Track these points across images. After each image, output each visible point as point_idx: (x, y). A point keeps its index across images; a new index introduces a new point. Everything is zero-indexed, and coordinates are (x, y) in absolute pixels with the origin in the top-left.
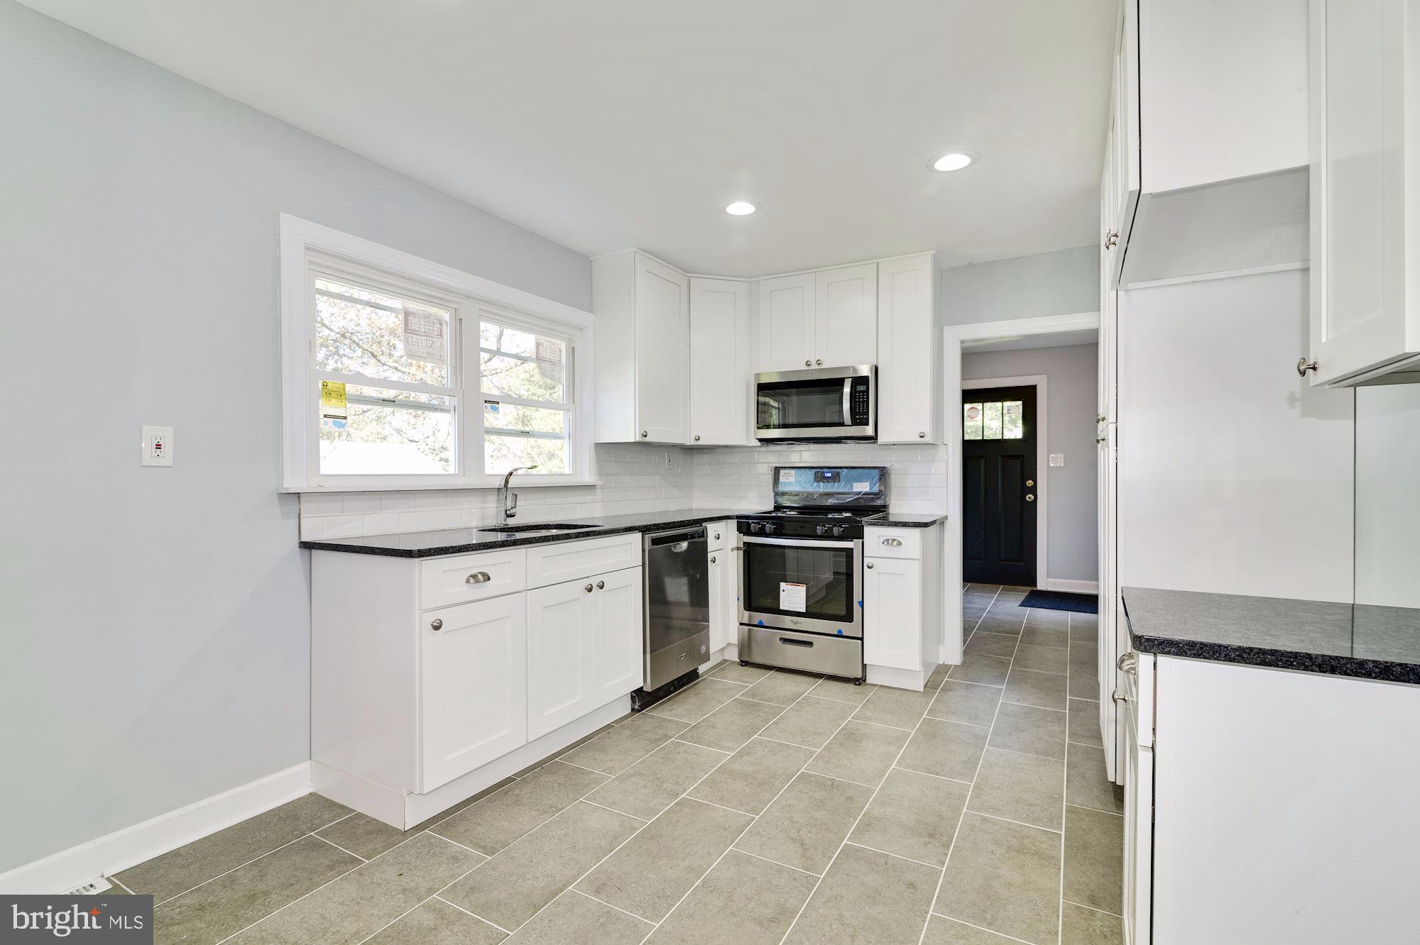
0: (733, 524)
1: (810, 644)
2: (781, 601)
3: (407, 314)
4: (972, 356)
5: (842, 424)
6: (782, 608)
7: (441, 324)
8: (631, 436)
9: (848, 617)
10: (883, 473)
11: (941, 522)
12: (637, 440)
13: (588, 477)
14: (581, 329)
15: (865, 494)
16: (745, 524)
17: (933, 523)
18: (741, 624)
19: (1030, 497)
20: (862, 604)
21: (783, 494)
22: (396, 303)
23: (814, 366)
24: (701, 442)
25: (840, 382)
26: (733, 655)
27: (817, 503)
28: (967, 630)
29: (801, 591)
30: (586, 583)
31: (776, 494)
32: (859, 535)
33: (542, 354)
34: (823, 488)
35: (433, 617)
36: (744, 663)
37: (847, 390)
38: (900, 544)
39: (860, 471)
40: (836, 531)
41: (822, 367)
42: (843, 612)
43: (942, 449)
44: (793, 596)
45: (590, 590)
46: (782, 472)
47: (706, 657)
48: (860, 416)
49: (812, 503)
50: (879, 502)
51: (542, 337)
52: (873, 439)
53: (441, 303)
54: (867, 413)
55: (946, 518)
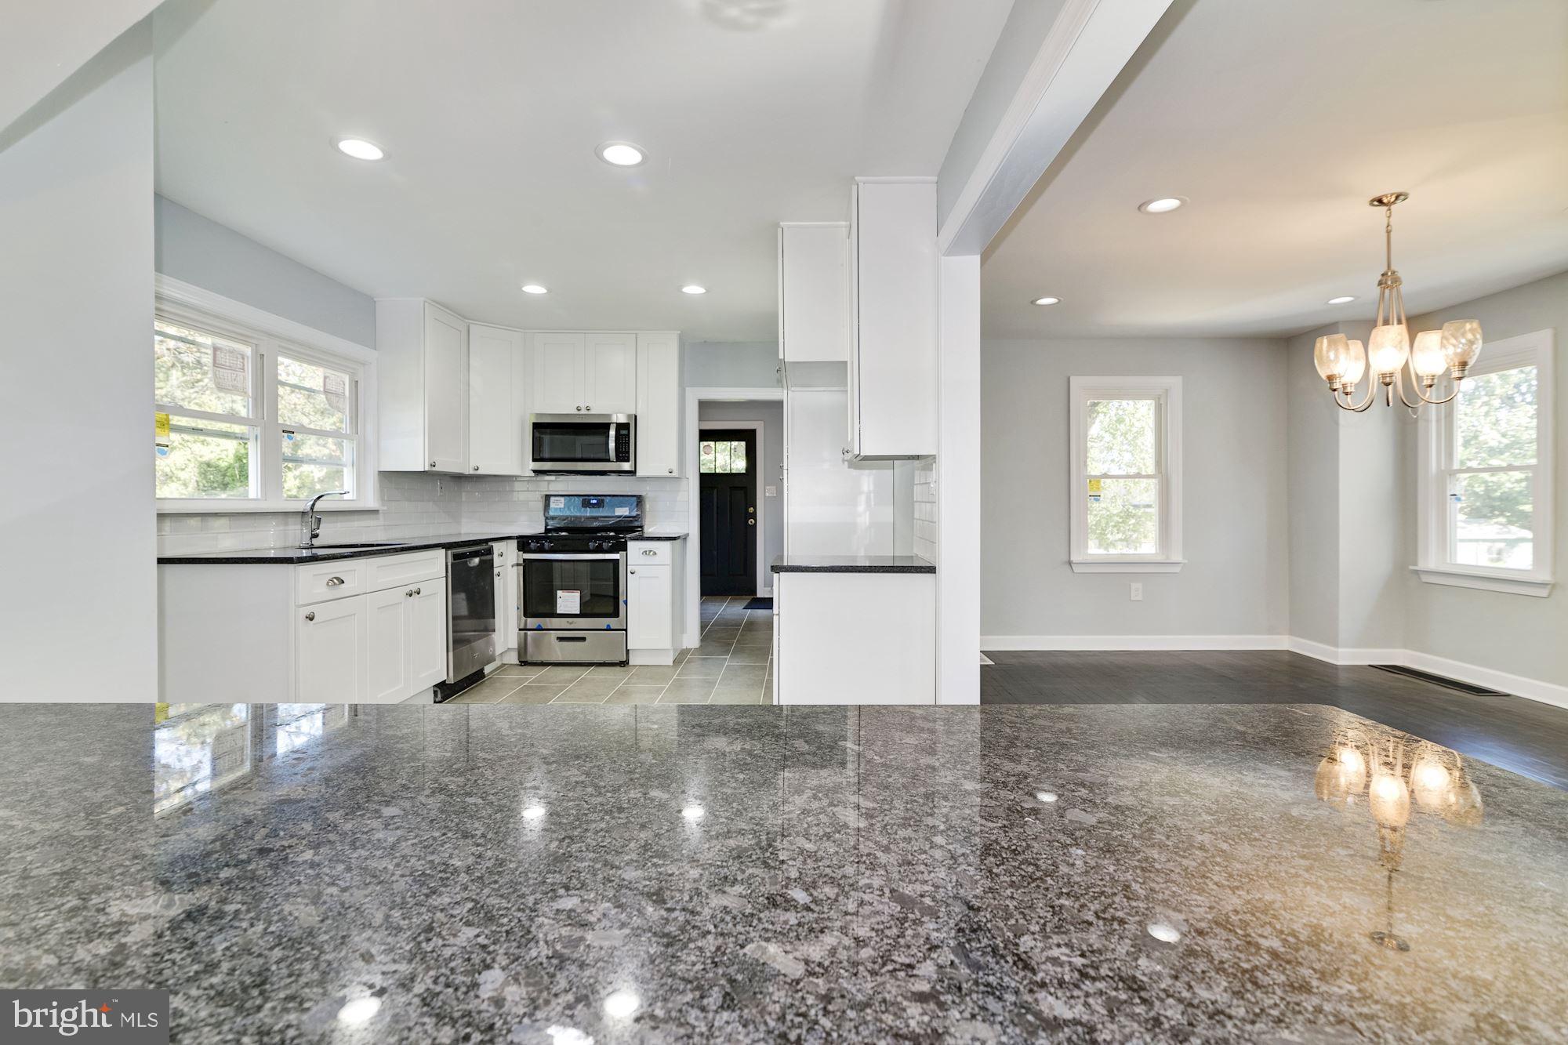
0: (514, 544)
1: (583, 639)
2: (558, 606)
3: (215, 349)
4: (706, 407)
5: (608, 460)
6: (558, 612)
7: (243, 359)
8: (420, 465)
9: (616, 614)
10: (639, 500)
11: (684, 538)
12: (427, 469)
13: (371, 502)
14: (364, 364)
15: (625, 517)
16: (524, 543)
17: (679, 537)
18: (520, 630)
19: (751, 521)
20: (626, 602)
21: (553, 518)
22: (207, 340)
23: (583, 412)
24: (479, 472)
25: (607, 426)
26: (513, 658)
27: (585, 525)
28: (703, 627)
29: (575, 597)
30: (407, 589)
31: (547, 518)
32: (622, 547)
33: (329, 387)
34: (589, 512)
35: (307, 611)
36: (524, 663)
37: (612, 432)
38: (655, 554)
39: (621, 498)
40: (605, 546)
41: (589, 412)
42: (611, 610)
43: (684, 483)
44: (568, 601)
45: (411, 595)
46: (552, 499)
47: (491, 659)
48: (623, 454)
49: (579, 525)
50: (636, 524)
51: (329, 371)
52: (633, 473)
53: (243, 339)
54: (628, 452)
55: (688, 535)
